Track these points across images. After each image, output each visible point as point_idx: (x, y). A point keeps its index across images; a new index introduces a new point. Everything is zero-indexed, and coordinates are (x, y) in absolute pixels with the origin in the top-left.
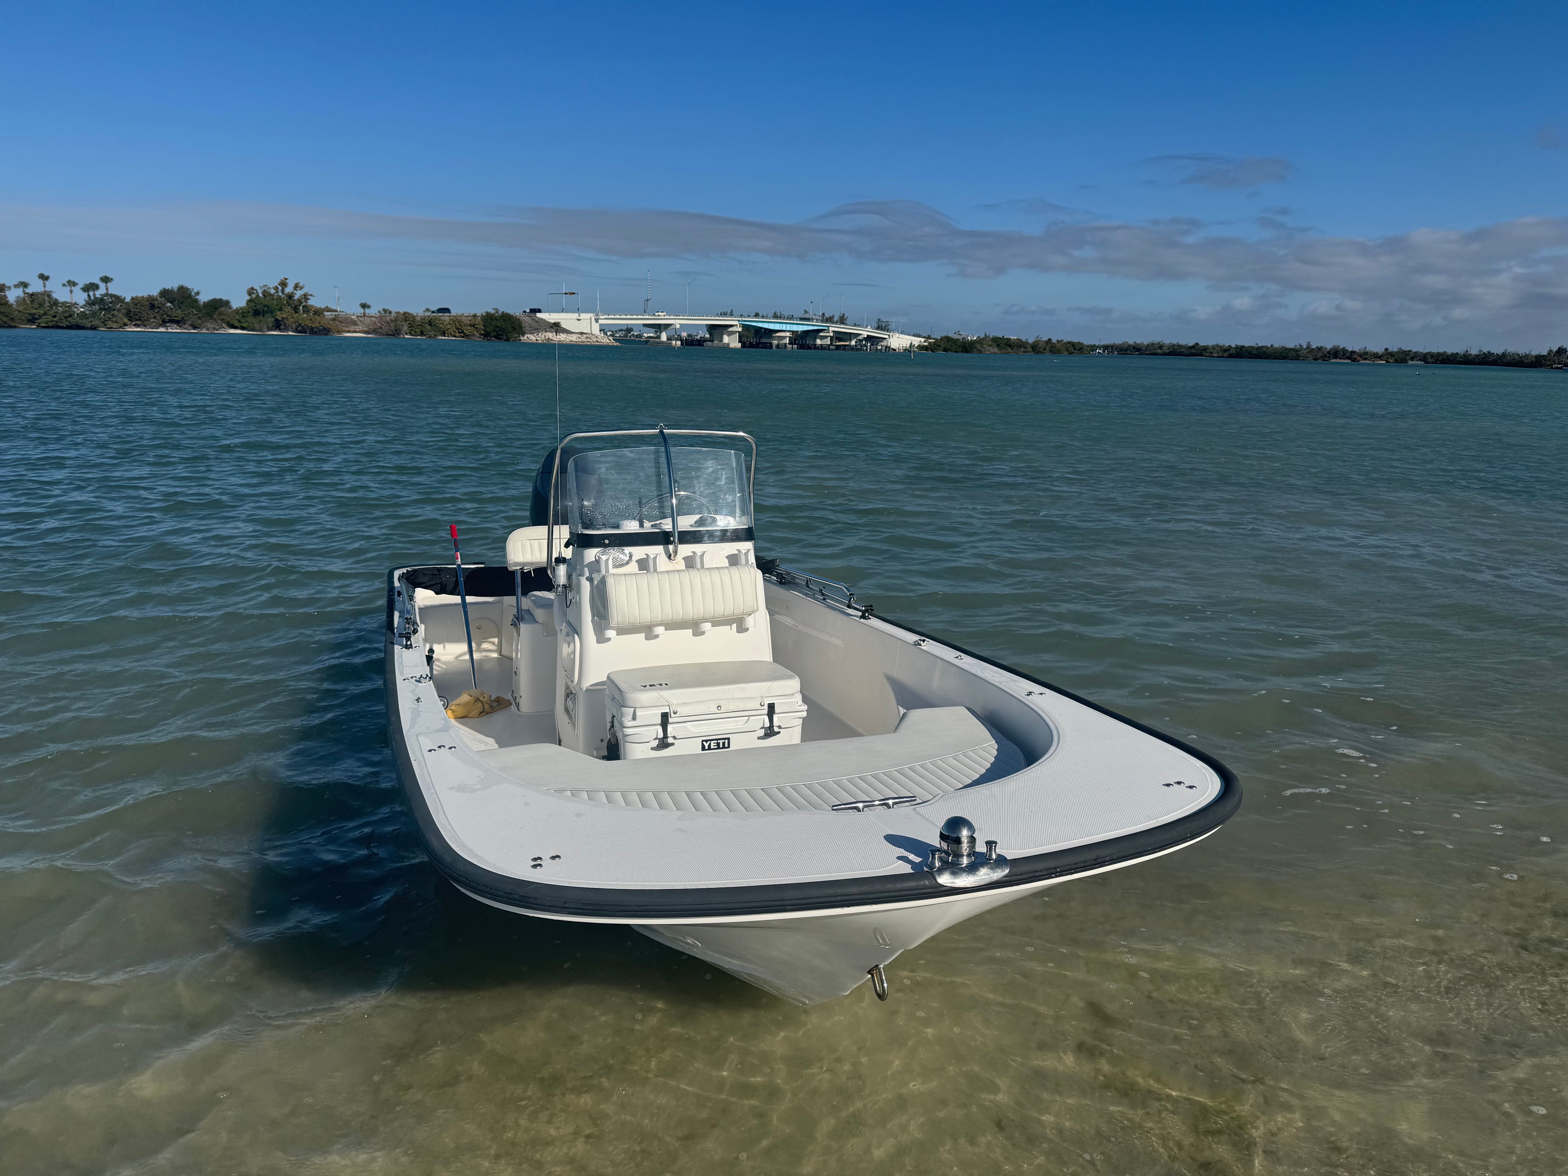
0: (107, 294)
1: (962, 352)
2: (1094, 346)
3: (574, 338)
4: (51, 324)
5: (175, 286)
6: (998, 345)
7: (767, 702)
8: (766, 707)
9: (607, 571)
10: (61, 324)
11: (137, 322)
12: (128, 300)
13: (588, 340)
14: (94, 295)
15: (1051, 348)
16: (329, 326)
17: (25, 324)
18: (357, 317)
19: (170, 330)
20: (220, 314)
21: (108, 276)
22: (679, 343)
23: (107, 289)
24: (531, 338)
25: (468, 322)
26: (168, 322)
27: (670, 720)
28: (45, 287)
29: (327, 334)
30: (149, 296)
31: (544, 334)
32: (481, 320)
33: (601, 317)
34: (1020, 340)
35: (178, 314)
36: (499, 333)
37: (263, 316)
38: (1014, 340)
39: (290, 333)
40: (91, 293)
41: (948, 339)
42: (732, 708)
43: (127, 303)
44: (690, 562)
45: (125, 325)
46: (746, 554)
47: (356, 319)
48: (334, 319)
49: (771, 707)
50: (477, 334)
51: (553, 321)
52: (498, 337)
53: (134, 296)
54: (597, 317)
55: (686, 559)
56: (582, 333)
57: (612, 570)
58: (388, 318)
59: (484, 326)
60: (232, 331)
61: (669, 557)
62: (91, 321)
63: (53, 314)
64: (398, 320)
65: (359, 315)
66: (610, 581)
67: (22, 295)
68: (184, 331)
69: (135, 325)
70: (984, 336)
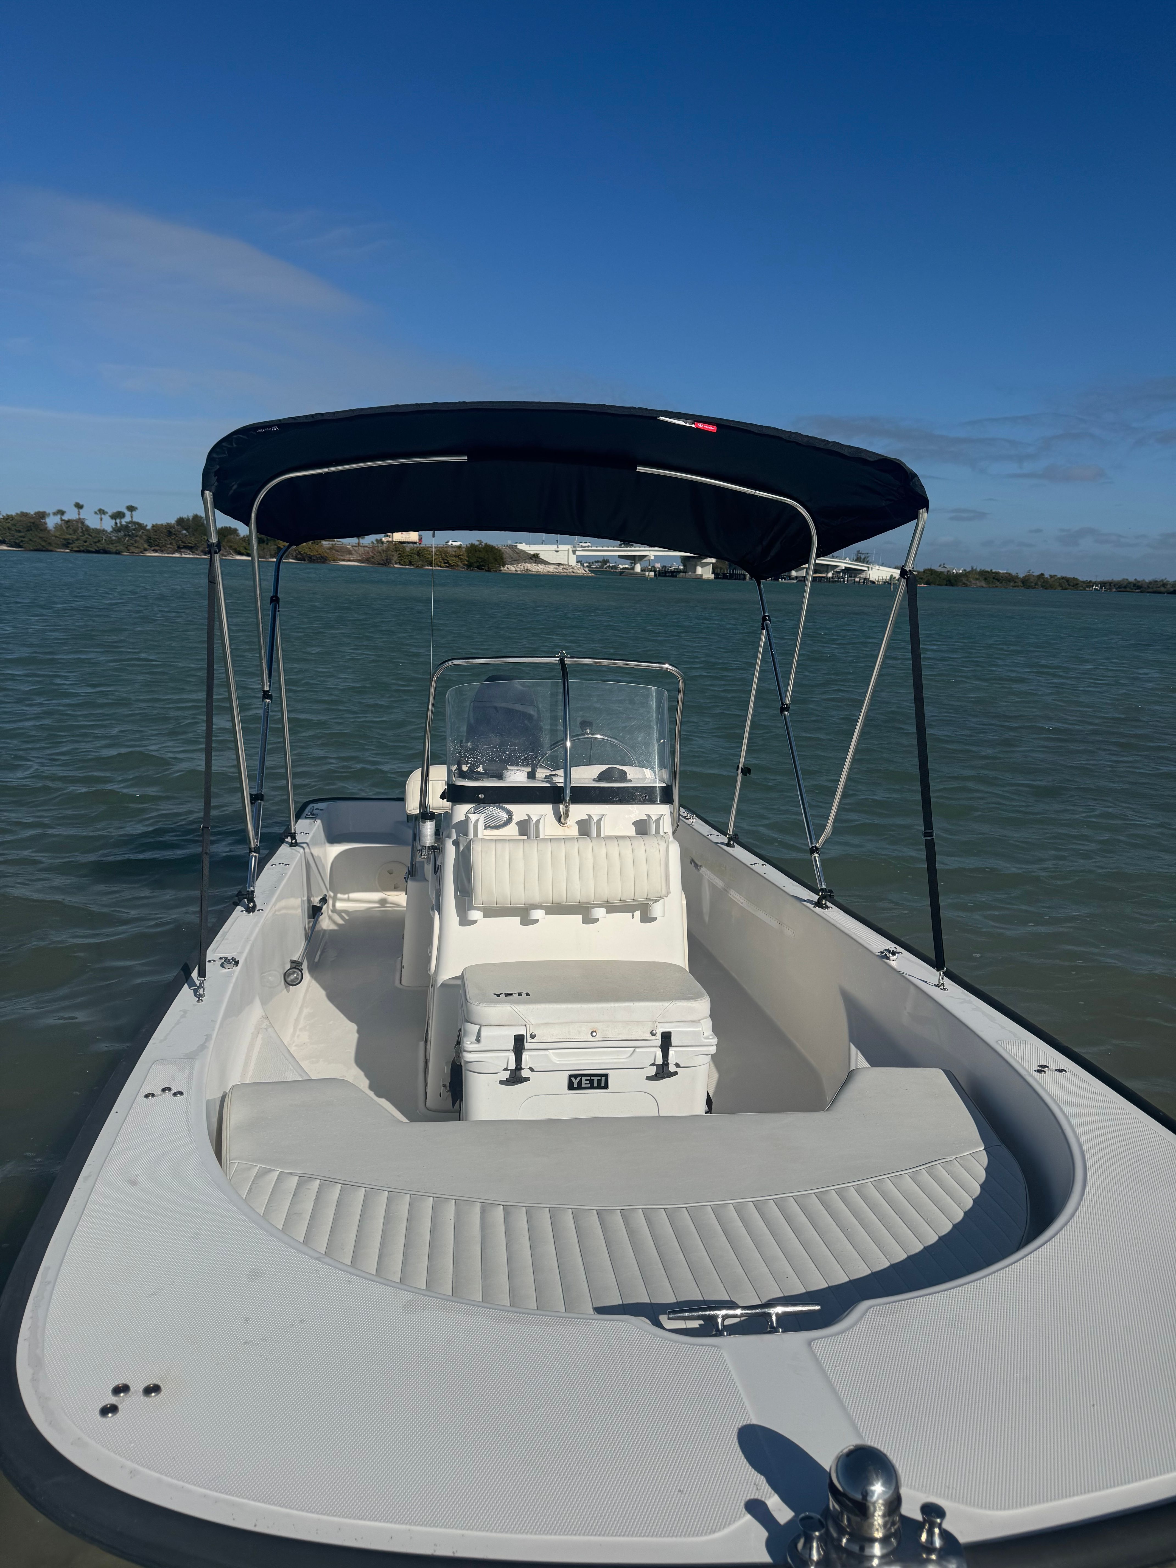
0: (131, 522)
1: (946, 585)
2: (1090, 582)
3: (551, 569)
4: (82, 549)
5: (191, 515)
6: (986, 579)
7: (660, 1030)
8: (659, 1037)
9: (476, 835)
10: (90, 549)
11: (157, 548)
12: (149, 527)
13: (565, 570)
14: (121, 522)
15: (1042, 583)
16: (326, 555)
17: (60, 548)
18: (352, 546)
19: (184, 556)
20: (229, 541)
21: (133, 505)
22: (652, 574)
23: (132, 517)
24: (512, 568)
25: (454, 553)
26: (182, 548)
27: (527, 1046)
28: (79, 514)
29: (323, 563)
30: (168, 524)
31: (524, 564)
32: (466, 551)
33: (578, 549)
34: (1009, 574)
35: (192, 540)
36: (482, 564)
37: (267, 544)
38: (1003, 574)
39: (291, 560)
40: (118, 521)
41: (931, 572)
42: (611, 1035)
43: (148, 530)
44: (584, 827)
45: (146, 550)
46: (658, 821)
47: (351, 549)
48: (331, 549)
49: (666, 1038)
50: (461, 565)
51: (532, 553)
52: (480, 568)
53: (154, 524)
54: (574, 549)
55: (579, 823)
56: (559, 564)
57: (482, 833)
58: (380, 548)
59: (468, 557)
60: (239, 557)
61: (559, 820)
62: (116, 547)
63: (85, 539)
64: (389, 550)
65: (355, 544)
66: (477, 849)
67: (59, 522)
68: (196, 556)
69: (153, 550)
70: (970, 569)
